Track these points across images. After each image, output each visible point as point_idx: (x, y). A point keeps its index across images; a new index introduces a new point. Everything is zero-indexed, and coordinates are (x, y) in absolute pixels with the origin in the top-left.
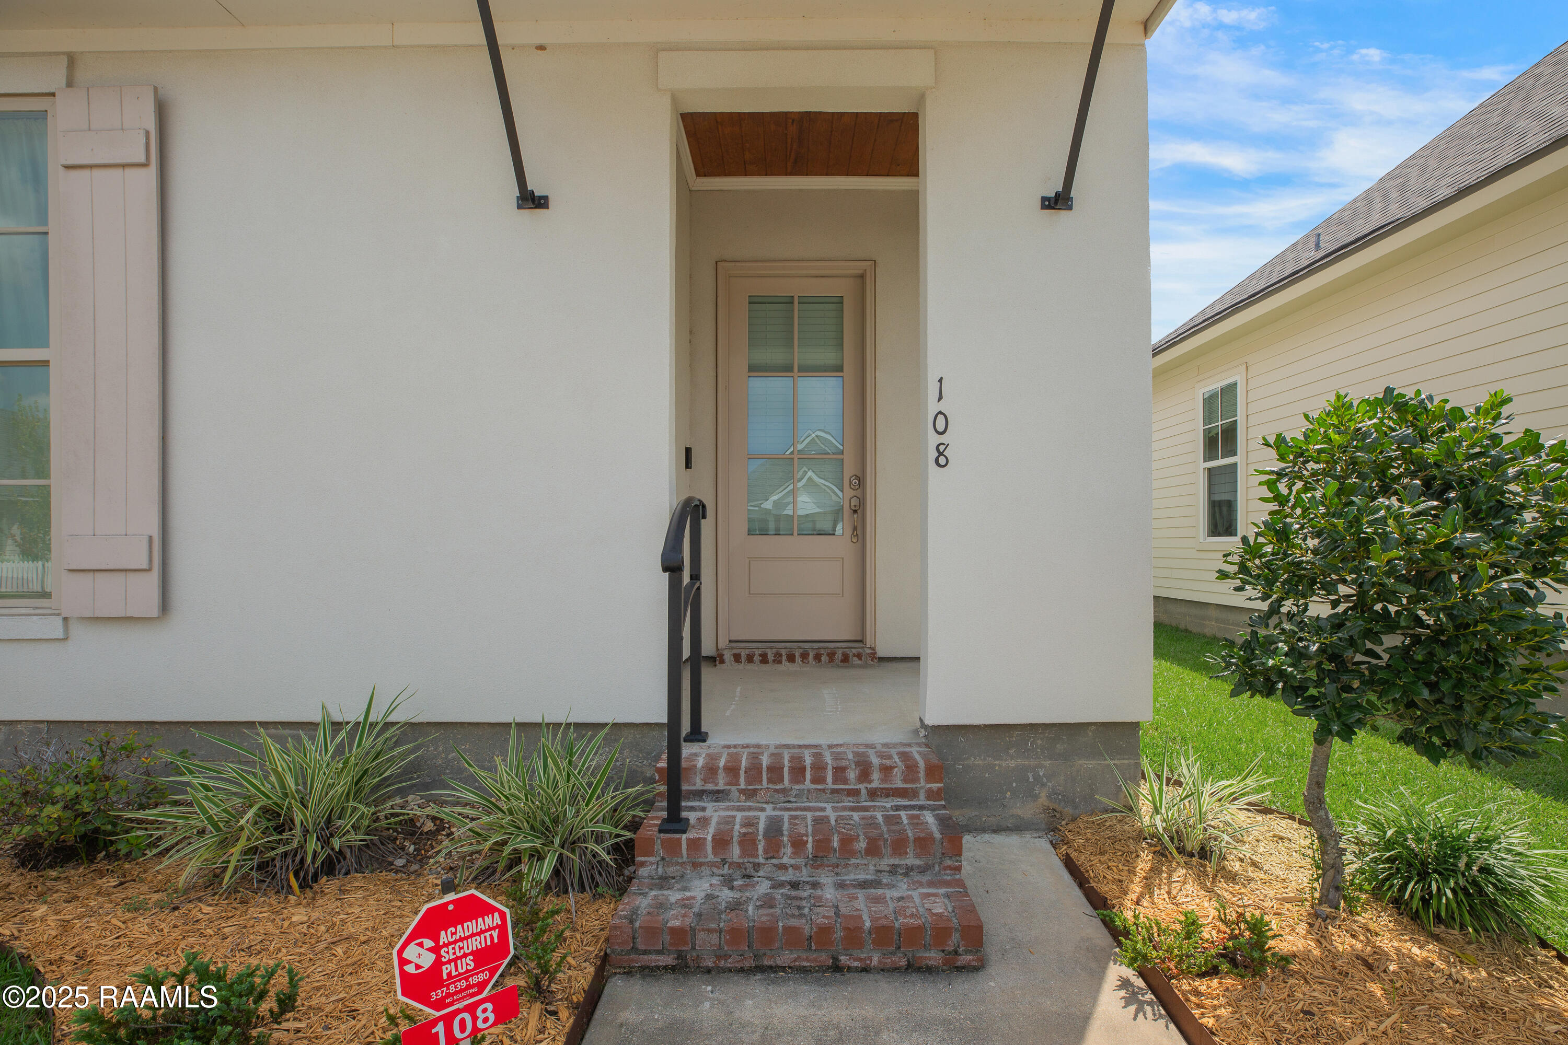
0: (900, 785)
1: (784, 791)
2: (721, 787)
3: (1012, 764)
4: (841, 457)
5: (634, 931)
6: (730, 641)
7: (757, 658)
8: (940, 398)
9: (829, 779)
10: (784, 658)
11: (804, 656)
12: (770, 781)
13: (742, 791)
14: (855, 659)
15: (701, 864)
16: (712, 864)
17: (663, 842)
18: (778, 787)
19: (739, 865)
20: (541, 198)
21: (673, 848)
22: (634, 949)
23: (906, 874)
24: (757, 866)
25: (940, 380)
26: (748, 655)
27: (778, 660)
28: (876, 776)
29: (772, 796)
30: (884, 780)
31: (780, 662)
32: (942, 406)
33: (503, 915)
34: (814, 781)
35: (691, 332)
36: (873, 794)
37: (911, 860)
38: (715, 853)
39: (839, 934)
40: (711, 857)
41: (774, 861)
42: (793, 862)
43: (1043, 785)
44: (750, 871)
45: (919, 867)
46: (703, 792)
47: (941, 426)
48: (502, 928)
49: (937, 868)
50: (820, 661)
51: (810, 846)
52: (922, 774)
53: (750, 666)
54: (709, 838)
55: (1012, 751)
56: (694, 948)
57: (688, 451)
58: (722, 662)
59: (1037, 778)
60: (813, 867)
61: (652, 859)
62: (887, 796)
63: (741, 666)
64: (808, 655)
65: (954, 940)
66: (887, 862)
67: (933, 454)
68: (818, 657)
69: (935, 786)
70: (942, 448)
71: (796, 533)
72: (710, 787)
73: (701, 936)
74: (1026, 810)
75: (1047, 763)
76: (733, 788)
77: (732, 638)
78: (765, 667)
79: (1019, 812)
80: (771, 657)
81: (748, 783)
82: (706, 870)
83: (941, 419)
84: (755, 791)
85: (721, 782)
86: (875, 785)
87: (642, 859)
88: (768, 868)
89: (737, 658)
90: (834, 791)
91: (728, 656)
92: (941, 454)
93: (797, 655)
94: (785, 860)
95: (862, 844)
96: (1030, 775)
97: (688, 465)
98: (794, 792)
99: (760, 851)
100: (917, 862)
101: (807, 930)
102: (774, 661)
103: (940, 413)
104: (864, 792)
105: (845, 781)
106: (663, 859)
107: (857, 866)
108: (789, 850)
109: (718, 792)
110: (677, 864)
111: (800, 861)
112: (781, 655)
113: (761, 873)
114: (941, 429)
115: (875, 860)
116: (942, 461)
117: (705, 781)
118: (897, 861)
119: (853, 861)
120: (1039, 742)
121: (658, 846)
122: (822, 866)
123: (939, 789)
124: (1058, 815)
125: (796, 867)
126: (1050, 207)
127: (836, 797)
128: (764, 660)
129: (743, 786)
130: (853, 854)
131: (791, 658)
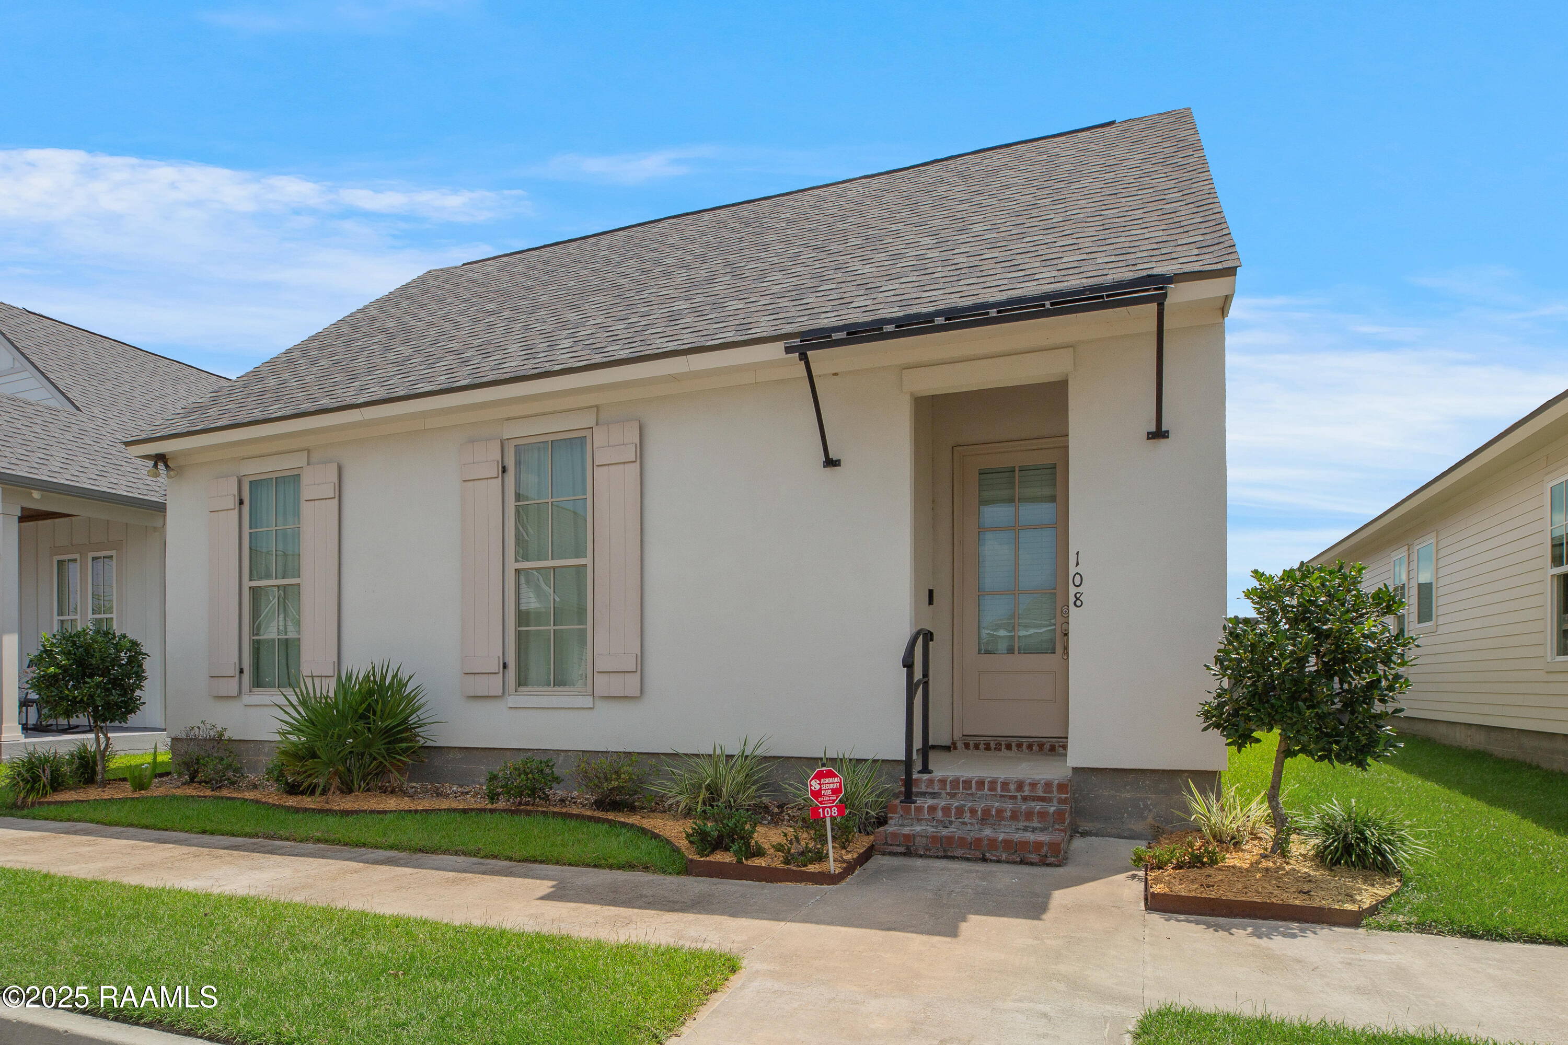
0: (1042, 794)
1: (972, 794)
2: (936, 791)
3: (1128, 796)
4: (1054, 591)
5: (886, 834)
6: (963, 736)
7: (982, 746)
8: (1077, 564)
9: (999, 789)
10: (1003, 747)
11: (1019, 746)
12: (964, 788)
13: (948, 794)
14: (1061, 749)
15: (922, 820)
16: (927, 820)
17: (902, 807)
18: (969, 792)
19: (942, 821)
20: (836, 461)
21: (908, 811)
22: (886, 843)
23: (1033, 831)
24: (951, 822)
25: (1077, 554)
26: (975, 744)
27: (998, 748)
28: (1027, 788)
29: (965, 797)
30: (1031, 791)
31: (1000, 750)
32: (1078, 570)
33: (840, 779)
34: (990, 790)
35: (933, 501)
36: (1025, 799)
37: (1035, 824)
38: (929, 814)
39: (985, 842)
40: (927, 816)
41: (960, 820)
42: (970, 821)
43: (1150, 810)
44: (947, 824)
45: (1040, 828)
46: (926, 793)
47: (1077, 582)
48: (840, 783)
49: (1050, 829)
50: (1032, 750)
51: (979, 813)
52: (1055, 789)
53: (976, 752)
54: (926, 806)
55: (1128, 788)
56: (914, 845)
57: (931, 592)
58: (955, 748)
59: (1146, 806)
60: (981, 824)
61: (896, 815)
62: (1033, 800)
63: (970, 752)
64: (1022, 745)
65: (1044, 850)
66: (1021, 824)
67: (1072, 599)
68: (1030, 747)
69: (1063, 796)
70: (1078, 595)
71: (1016, 652)
72: (930, 790)
73: (918, 839)
74: (1139, 826)
75: (1153, 796)
76: (943, 792)
77: (964, 733)
78: (988, 753)
79: (1133, 827)
80: (993, 745)
81: (952, 789)
82: (924, 823)
83: (1078, 578)
84: (956, 793)
85: (936, 788)
86: (1026, 793)
87: (891, 815)
88: (957, 823)
89: (967, 746)
90: (1001, 796)
91: (960, 745)
92: (1078, 599)
93: (1014, 745)
94: (966, 820)
95: (1009, 814)
96: (1141, 803)
97: (931, 602)
98: (978, 796)
99: (953, 815)
100: (1039, 825)
101: (969, 839)
102: (995, 749)
103: (1077, 573)
104: (1019, 797)
105: (1008, 791)
106: (902, 816)
107: (1005, 826)
108: (968, 815)
109: (934, 793)
110: (909, 819)
111: (974, 821)
112: (1001, 745)
113: (953, 826)
114: (1077, 583)
115: (1016, 823)
116: (1078, 603)
117: (927, 787)
118: (1027, 824)
119: (1003, 822)
120: (1148, 782)
121: (899, 809)
122: (986, 824)
123: (1066, 798)
124: (1161, 831)
125: (972, 824)
126: (1153, 438)
127: (1003, 799)
128: (988, 747)
129: (948, 791)
130: (1003, 819)
131: (1009, 747)
